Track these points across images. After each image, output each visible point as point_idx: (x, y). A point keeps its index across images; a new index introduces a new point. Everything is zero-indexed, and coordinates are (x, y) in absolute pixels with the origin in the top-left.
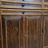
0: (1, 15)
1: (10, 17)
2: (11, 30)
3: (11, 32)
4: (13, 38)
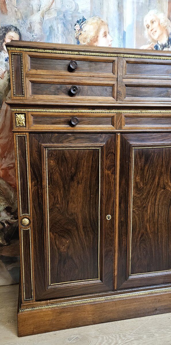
1: (149, 140)
2: (148, 186)
3: (148, 193)
4: (153, 214)
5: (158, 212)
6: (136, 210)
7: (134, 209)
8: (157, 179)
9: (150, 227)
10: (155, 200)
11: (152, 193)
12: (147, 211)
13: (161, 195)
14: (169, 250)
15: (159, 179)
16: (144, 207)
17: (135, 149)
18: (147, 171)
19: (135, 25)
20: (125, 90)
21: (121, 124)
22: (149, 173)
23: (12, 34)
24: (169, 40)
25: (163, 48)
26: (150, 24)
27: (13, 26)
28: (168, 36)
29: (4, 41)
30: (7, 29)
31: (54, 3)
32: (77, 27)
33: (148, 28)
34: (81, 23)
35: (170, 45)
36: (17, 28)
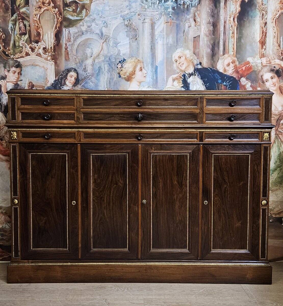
0: (81, 144)
2: (104, 182)
3: (104, 187)
5: (113, 202)
6: (95, 199)
8: (111, 177)
9: (107, 213)
10: (110, 192)
11: (107, 187)
12: (104, 200)
13: (114, 189)
16: (102, 197)
17: (92, 155)
18: (103, 171)
19: (165, 61)
20: (82, 116)
21: (80, 138)
22: (104, 172)
23: (73, 74)
24: (195, 70)
25: (190, 76)
26: (178, 59)
27: (73, 68)
28: (194, 67)
29: (66, 78)
30: (69, 71)
31: (102, 51)
32: (119, 66)
33: (176, 62)
34: (122, 63)
35: (196, 73)
36: (76, 69)
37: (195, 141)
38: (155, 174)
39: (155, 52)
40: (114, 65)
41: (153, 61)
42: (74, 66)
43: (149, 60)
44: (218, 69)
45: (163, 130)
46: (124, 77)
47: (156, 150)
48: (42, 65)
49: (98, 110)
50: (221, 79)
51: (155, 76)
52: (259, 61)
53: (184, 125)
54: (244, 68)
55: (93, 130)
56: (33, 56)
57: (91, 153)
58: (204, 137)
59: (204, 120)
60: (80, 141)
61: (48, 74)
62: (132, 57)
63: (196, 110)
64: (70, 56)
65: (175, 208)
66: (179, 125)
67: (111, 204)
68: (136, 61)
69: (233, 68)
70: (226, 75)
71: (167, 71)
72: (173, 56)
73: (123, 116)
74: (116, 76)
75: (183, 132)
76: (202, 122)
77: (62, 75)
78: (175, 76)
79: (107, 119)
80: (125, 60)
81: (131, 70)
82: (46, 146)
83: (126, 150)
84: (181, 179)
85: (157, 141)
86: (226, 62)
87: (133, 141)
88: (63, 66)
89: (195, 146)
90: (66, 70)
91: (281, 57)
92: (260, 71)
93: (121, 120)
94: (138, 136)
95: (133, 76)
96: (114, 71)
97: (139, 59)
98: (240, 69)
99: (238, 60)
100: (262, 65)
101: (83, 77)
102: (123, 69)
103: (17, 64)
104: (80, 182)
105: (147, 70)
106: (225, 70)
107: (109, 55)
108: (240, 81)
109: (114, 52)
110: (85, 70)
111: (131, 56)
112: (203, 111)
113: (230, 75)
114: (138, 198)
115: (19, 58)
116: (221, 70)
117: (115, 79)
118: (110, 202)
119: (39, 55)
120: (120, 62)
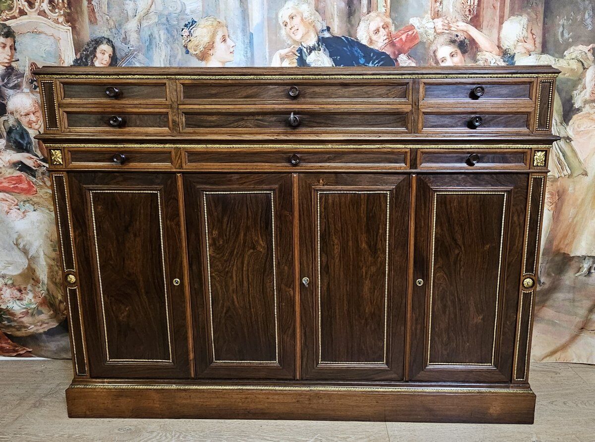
0: (183, 173)
2: (231, 244)
3: (231, 254)
4: (241, 283)
5: (248, 280)
6: (216, 275)
7: (213, 274)
8: (242, 235)
9: (237, 299)
10: (243, 263)
11: (237, 253)
12: (231, 277)
13: (250, 256)
14: (269, 334)
15: (245, 235)
16: (228, 272)
17: (206, 194)
18: (227, 224)
19: (266, 24)
20: (184, 120)
21: (181, 162)
22: (230, 226)
23: (104, 47)
24: (319, 40)
25: (311, 52)
26: (288, 21)
27: (105, 38)
28: (318, 35)
29: (95, 56)
30: (98, 42)
31: (153, 6)
32: (186, 32)
33: (286, 26)
34: (190, 27)
35: (320, 47)
36: (110, 39)
37: (401, 167)
38: (325, 230)
39: (248, 8)
40: (176, 31)
41: (244, 25)
42: (106, 34)
43: (238, 22)
44: (358, 39)
45: (340, 146)
46: (196, 53)
47: (327, 185)
48: (49, 31)
49: (213, 107)
50: (364, 57)
51: (249, 51)
52: (431, 25)
53: (380, 136)
54: (404, 37)
55: (204, 146)
56: (32, 16)
57: (204, 191)
58: (418, 159)
59: (420, 125)
60: (181, 167)
61: (62, 49)
62: (208, 16)
63: (403, 106)
64: (97, 15)
65: (362, 291)
66: (370, 136)
67: (245, 284)
68: (215, 23)
69: (385, 37)
70: (372, 50)
71: (270, 42)
72: (280, 16)
73: (262, 118)
74: (180, 52)
75: (379, 150)
76: (416, 131)
77: (86, 50)
78: (284, 52)
79: (232, 125)
80: (196, 22)
81: (206, 39)
82: (118, 176)
83: (270, 184)
84: (375, 238)
85: (328, 168)
86: (373, 27)
87: (281, 167)
88: (88, 33)
89: (401, 178)
90: (92, 41)
91: (468, 17)
92: (432, 42)
93: (259, 127)
94: (291, 158)
95: (211, 52)
96: (176, 41)
97: (219, 20)
98: (397, 39)
99: (393, 23)
100: (435, 31)
101: (123, 54)
102: (192, 39)
103: (5, 30)
104: (184, 244)
105: (235, 40)
106: (371, 41)
107: (166, 13)
108: (397, 61)
109: (175, 8)
110: (125, 40)
111: (206, 15)
112: (418, 109)
113: (380, 51)
114: (293, 273)
115: (9, 19)
116: (364, 42)
117: (179, 57)
118: (243, 281)
119: (42, 13)
120: (186, 26)
